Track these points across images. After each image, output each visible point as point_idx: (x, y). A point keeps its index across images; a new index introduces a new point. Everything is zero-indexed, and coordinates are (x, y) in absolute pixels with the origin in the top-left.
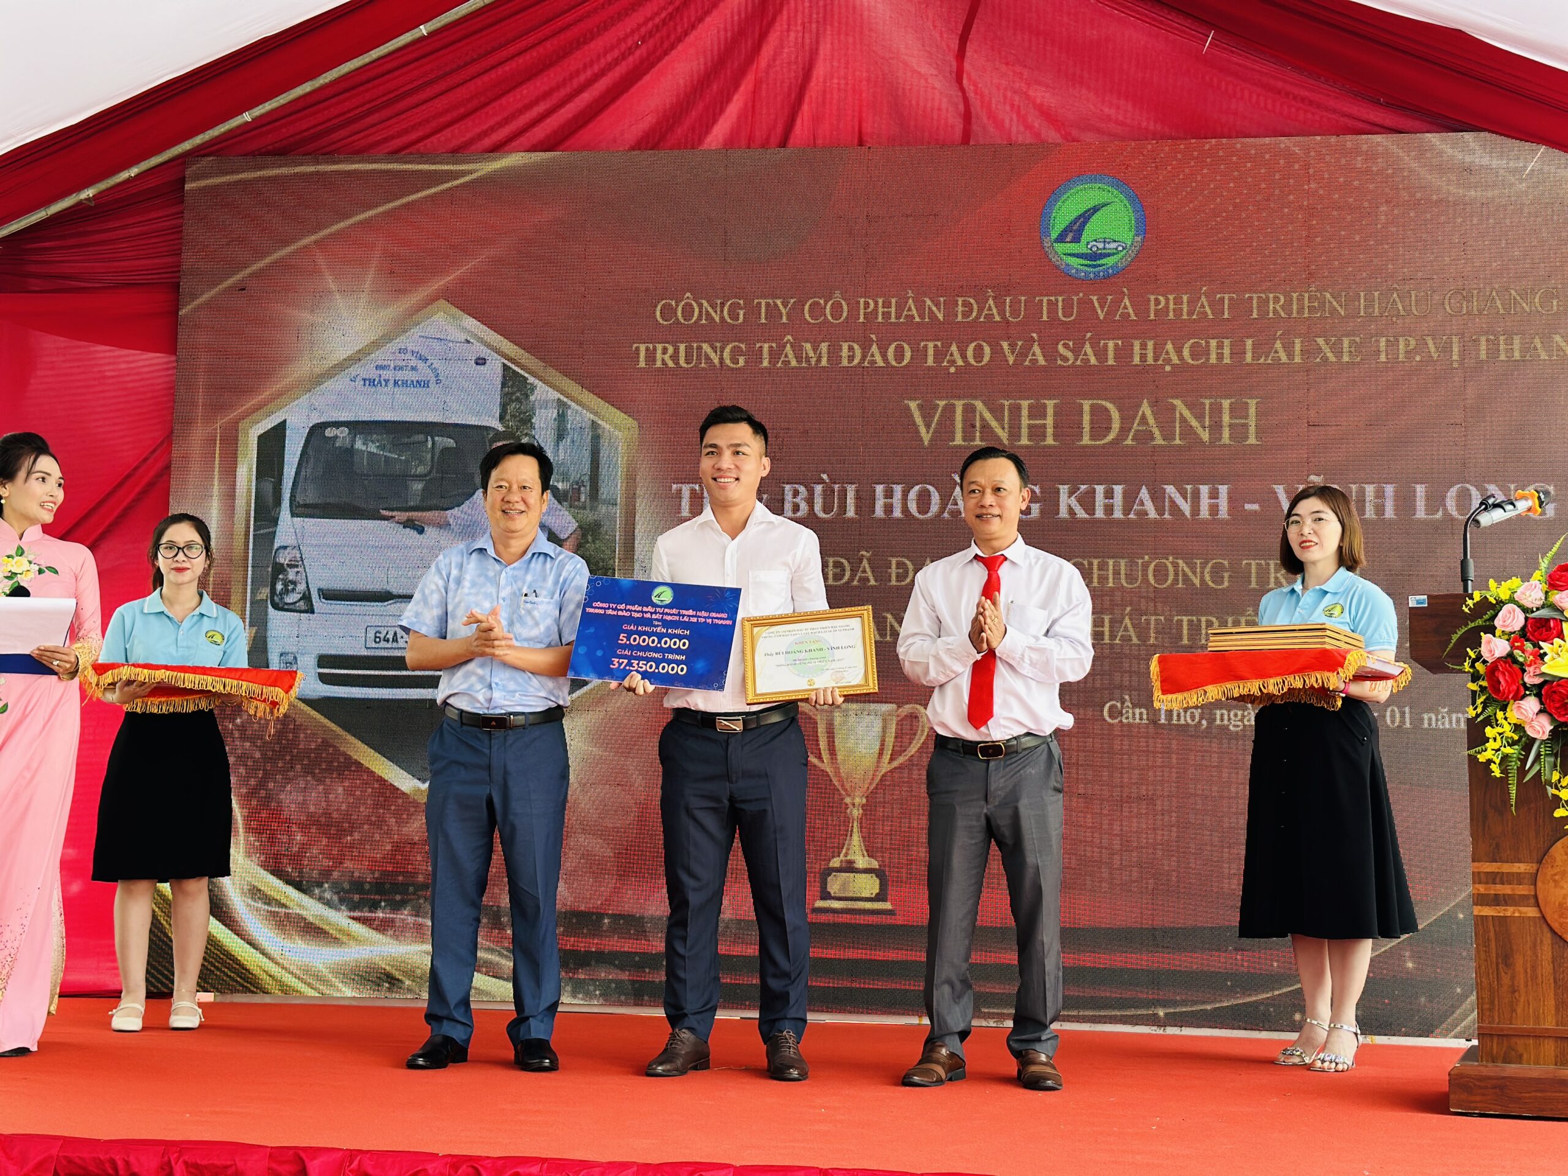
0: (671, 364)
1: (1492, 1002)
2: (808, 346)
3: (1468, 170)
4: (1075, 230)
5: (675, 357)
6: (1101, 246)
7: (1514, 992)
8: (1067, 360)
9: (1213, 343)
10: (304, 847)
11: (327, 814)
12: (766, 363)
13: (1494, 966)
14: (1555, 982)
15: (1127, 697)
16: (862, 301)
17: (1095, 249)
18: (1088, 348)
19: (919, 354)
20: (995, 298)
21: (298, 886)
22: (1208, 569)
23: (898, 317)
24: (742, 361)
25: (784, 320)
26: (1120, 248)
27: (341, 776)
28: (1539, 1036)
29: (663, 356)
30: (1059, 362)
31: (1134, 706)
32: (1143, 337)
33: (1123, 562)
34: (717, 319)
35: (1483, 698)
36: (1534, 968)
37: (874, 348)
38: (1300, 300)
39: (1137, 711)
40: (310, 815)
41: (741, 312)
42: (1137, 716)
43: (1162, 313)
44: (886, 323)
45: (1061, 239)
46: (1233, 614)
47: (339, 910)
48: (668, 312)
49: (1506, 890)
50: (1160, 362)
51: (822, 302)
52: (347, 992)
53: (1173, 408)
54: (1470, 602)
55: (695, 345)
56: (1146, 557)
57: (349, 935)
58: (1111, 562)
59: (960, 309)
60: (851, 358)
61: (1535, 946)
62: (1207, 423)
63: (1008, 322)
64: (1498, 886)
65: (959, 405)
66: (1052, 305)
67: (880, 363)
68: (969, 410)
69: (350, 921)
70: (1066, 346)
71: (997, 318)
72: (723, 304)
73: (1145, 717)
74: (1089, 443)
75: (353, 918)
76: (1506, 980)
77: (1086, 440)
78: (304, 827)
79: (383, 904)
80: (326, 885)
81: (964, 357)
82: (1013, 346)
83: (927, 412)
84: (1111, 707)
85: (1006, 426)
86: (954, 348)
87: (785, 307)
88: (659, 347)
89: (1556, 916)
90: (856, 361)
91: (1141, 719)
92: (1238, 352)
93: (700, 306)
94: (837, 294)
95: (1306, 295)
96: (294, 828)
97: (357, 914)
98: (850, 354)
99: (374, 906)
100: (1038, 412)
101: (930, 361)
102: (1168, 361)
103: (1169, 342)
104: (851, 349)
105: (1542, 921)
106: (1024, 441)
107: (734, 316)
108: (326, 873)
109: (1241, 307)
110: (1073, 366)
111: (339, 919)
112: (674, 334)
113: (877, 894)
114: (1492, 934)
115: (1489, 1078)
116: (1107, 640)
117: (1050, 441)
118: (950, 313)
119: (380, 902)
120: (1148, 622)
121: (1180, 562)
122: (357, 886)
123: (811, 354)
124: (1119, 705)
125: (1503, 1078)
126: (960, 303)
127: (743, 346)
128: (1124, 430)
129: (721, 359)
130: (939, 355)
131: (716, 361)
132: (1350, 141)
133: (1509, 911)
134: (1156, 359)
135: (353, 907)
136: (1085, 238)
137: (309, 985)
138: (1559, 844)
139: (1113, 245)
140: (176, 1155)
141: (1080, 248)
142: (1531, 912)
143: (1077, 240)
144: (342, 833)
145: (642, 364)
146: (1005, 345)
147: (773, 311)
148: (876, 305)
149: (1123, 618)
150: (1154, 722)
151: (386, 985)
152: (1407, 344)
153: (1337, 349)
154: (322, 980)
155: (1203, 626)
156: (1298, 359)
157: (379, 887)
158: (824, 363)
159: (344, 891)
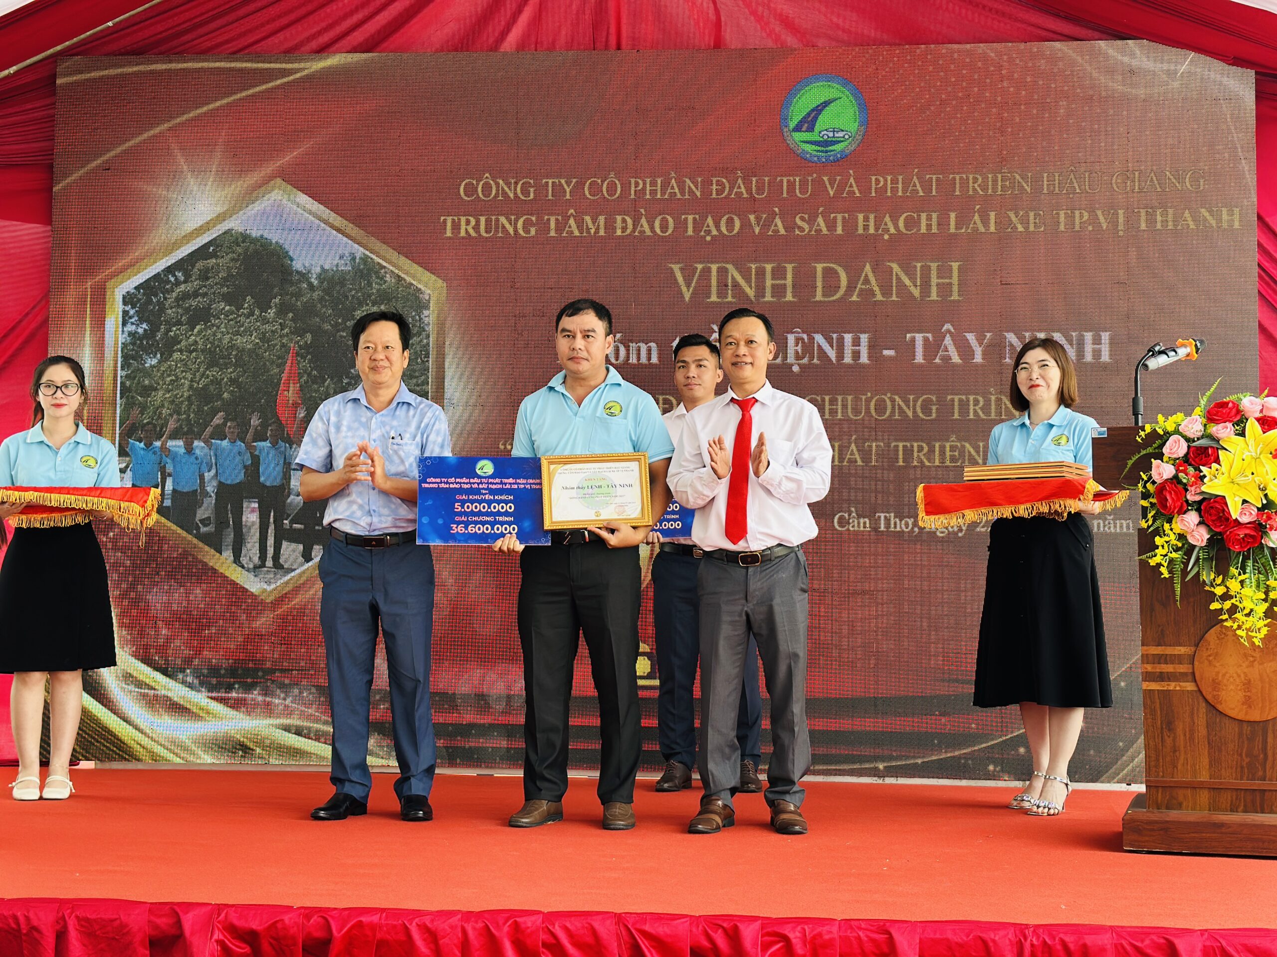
0: (472, 233)
1: (1157, 760)
2: (588, 219)
3: (1132, 72)
4: (809, 122)
5: (476, 228)
6: (831, 134)
7: (1175, 751)
8: (803, 230)
9: (924, 216)
10: (168, 640)
11: (188, 612)
12: (552, 233)
13: (1159, 731)
14: (1209, 743)
15: (853, 509)
16: (633, 181)
17: (826, 137)
18: (820, 220)
19: (681, 225)
20: (744, 179)
21: (165, 672)
22: (919, 403)
23: (663, 194)
24: (533, 231)
25: (568, 197)
26: (847, 137)
27: (199, 581)
28: (1195, 787)
29: (466, 227)
30: (797, 232)
31: (859, 516)
32: (867, 211)
33: (850, 398)
34: (512, 195)
35: (1153, 513)
36: (1192, 731)
37: (643, 221)
38: (995, 181)
39: (862, 520)
40: (174, 613)
41: (532, 190)
42: (862, 525)
43: (882, 191)
44: (654, 200)
45: (798, 129)
46: (939, 441)
47: (199, 691)
48: (471, 190)
49: (1168, 668)
50: (880, 231)
51: (599, 181)
52: (207, 759)
53: (891, 268)
54: (1142, 433)
55: (493, 218)
56: (869, 394)
57: (208, 713)
58: (840, 398)
59: (714, 187)
60: (624, 229)
61: (1192, 713)
62: (918, 284)
63: (755, 199)
64: (1163, 666)
65: (714, 267)
66: (791, 185)
67: (648, 232)
68: (722, 272)
69: (209, 700)
70: (802, 219)
71: (745, 195)
72: (516, 183)
73: (868, 525)
74: (822, 299)
75: (212, 698)
76: (1169, 741)
77: (819, 297)
78: (168, 623)
79: (237, 686)
80: (188, 671)
81: (718, 227)
82: (758, 219)
83: (688, 274)
84: (841, 518)
85: (753, 285)
86: (710, 220)
87: (568, 186)
88: (463, 220)
89: (1210, 689)
90: (628, 231)
91: (865, 527)
92: (943, 223)
93: (497, 184)
94: (612, 175)
95: (999, 176)
96: (160, 623)
97: (214, 695)
98: (623, 225)
99: (230, 688)
100: (779, 273)
101: (690, 232)
102: (887, 231)
103: (887, 216)
104: (624, 221)
105: (1199, 694)
106: (768, 298)
107: (525, 192)
108: (188, 661)
109: (946, 186)
110: (808, 235)
111: (200, 699)
112: (475, 209)
113: (649, 673)
114: (1158, 705)
115: (1156, 822)
117: (789, 297)
118: (706, 193)
119: (234, 684)
120: (870, 447)
121: (897, 398)
122: (214, 671)
123: (591, 225)
124: (846, 515)
125: (1167, 822)
126: (714, 182)
127: (534, 219)
128: (851, 288)
129: (516, 230)
130: (697, 226)
131: (511, 231)
132: (1035, 46)
133: (1172, 686)
134: (877, 229)
135: (210, 690)
136: (817, 128)
137: (177, 755)
138: (1212, 631)
139: (841, 134)
140: (69, 911)
141: (814, 136)
142: (1190, 686)
143: (811, 129)
144: (201, 628)
145: (449, 234)
146: (752, 217)
147: (558, 190)
148: (644, 184)
149: (850, 443)
150: (876, 529)
151: (240, 753)
152: (1081, 216)
153: (1025, 222)
154: (186, 749)
155: (916, 449)
156: (992, 229)
157: (233, 672)
158: (602, 233)
159: (204, 676)
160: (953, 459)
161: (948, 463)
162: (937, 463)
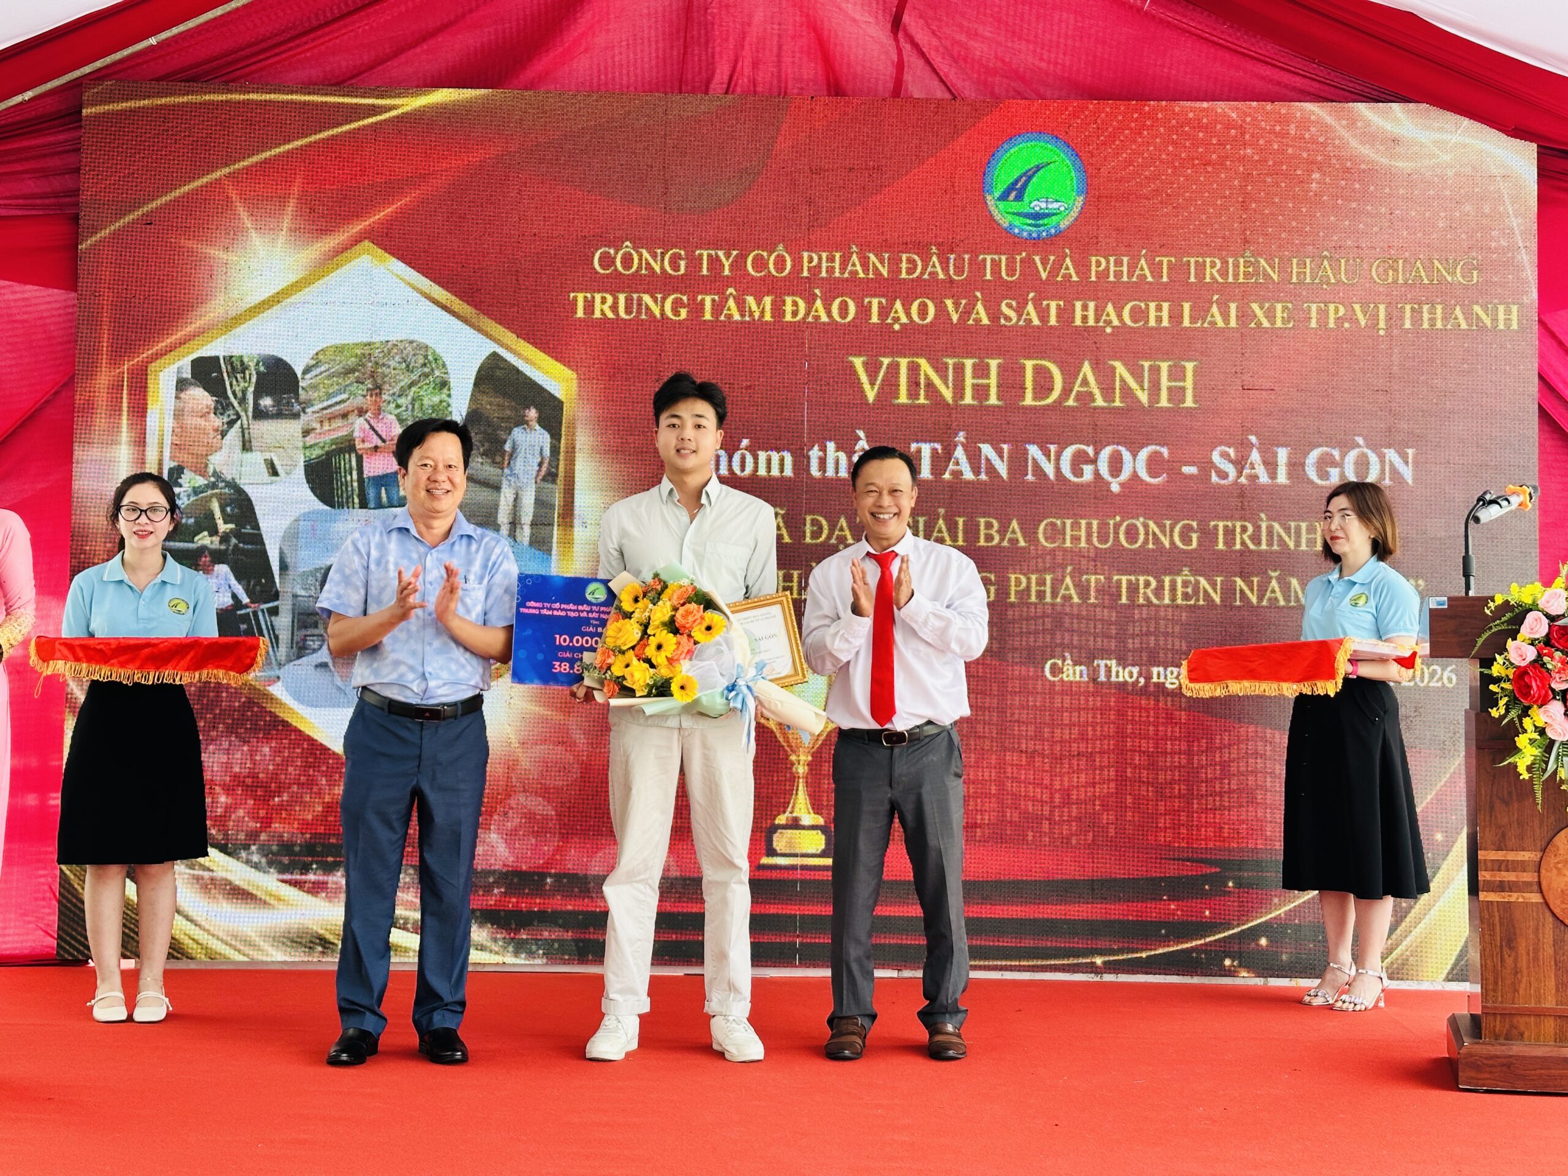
0: (610, 315)
1: (1496, 983)
2: (751, 299)
3: (1395, 141)
4: (1017, 190)
5: (614, 308)
6: (1043, 205)
7: (1516, 973)
8: (1010, 319)
9: (1152, 306)
10: (229, 809)
11: (254, 776)
12: (707, 317)
13: (1498, 950)
14: (1556, 965)
15: (1067, 656)
16: (806, 254)
17: (1037, 209)
18: (1030, 307)
19: (864, 311)
20: (939, 256)
21: (224, 849)
23: (842, 272)
24: (684, 313)
25: (727, 272)
27: (268, 738)
28: (1539, 1014)
29: (603, 306)
30: (1003, 321)
31: (1075, 665)
32: (1084, 296)
34: (658, 269)
35: (1505, 699)
36: (1536, 950)
37: (819, 303)
38: (1236, 266)
39: (1078, 668)
40: (235, 777)
41: (683, 263)
42: (1077, 675)
43: (1103, 275)
44: (831, 279)
45: (1004, 197)
46: (1170, 574)
47: (268, 873)
48: (607, 261)
49: (1510, 877)
50: (1101, 324)
51: (765, 254)
52: (277, 956)
53: (1113, 369)
54: (1491, 604)
55: (635, 295)
57: (279, 899)
59: (904, 265)
60: (795, 313)
61: (1537, 929)
62: (1146, 387)
63: (952, 281)
64: (1504, 874)
65: (904, 362)
66: (996, 265)
67: (824, 318)
68: (914, 369)
69: (280, 884)
70: (1009, 306)
71: (941, 276)
72: (663, 254)
73: (1085, 675)
74: (1032, 403)
75: (283, 881)
76: (1509, 961)
77: (1029, 400)
78: (228, 790)
79: (314, 866)
80: (253, 848)
81: (908, 314)
82: (957, 305)
83: (872, 369)
84: (1053, 666)
85: (951, 385)
86: (898, 305)
87: (727, 259)
89: (1558, 902)
90: (800, 316)
91: (1081, 676)
92: (1176, 316)
93: (640, 255)
94: (781, 247)
95: (1241, 260)
96: (218, 789)
97: (287, 877)
98: (794, 308)
99: (305, 869)
100: (981, 371)
101: (875, 319)
102: (1109, 323)
103: (1110, 304)
104: (795, 304)
105: (1544, 906)
106: (968, 399)
107: (675, 266)
108: (253, 836)
109: (1179, 270)
110: (1016, 325)
111: (268, 882)
112: (612, 285)
113: (823, 851)
114: (1497, 919)
115: (1497, 1057)
116: (1048, 599)
117: (993, 400)
118: (895, 269)
119: (312, 864)
120: (1088, 581)
122: (287, 848)
123: (754, 307)
124: (1060, 662)
125: (1511, 1056)
126: (904, 259)
127: (685, 298)
128: (1066, 392)
129: (663, 311)
130: (884, 312)
131: (657, 313)
132: (1282, 108)
133: (1514, 897)
134: (1097, 320)
135: (283, 869)
136: (1028, 197)
137: (239, 951)
138: (1563, 833)
139: (1056, 205)
141: (1023, 207)
142: (1536, 898)
144: (269, 794)
145: (580, 313)
146: (949, 303)
147: (714, 262)
148: (820, 259)
149: (1064, 577)
150: (1094, 680)
151: (320, 949)
152: (1337, 310)
153: (1271, 315)
154: (251, 944)
155: (1142, 586)
156: (1233, 323)
157: (310, 849)
158: (768, 317)
159: (273, 854)
160: (1186, 596)
161: (1179, 601)
162: (1167, 601)
